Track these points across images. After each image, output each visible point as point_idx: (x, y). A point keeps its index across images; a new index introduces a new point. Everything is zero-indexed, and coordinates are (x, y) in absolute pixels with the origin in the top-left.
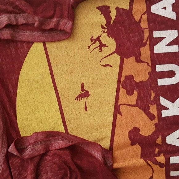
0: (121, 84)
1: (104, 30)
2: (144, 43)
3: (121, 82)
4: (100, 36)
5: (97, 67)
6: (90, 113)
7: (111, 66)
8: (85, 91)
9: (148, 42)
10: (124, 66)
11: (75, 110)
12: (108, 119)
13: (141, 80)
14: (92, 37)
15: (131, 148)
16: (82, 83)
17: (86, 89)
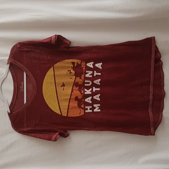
7: (72, 79)
17: (64, 84)
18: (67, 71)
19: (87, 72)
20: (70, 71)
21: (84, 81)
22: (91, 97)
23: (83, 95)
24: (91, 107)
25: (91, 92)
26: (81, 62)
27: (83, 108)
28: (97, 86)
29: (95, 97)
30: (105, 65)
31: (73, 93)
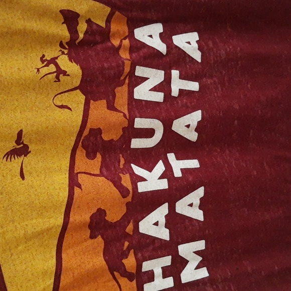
0: (81, 141)
1: (63, 50)
2: (122, 80)
3: (82, 138)
4: (57, 58)
5: (47, 107)
6: (30, 183)
7: (70, 109)
8: (22, 145)
9: (127, 81)
10: (90, 111)
11: (3, 176)
12: (61, 194)
13: (111, 139)
14: (44, 56)
15: (90, 242)
16: (20, 129)
17: (26, 141)
18: (40, 65)
19: (140, 71)
20: (53, 61)
21: (131, 122)
22: (164, 210)
23: (129, 199)
24: (167, 261)
25: (165, 181)
26: (108, 21)
27: (134, 271)
28: (183, 148)
29: (182, 207)
30: (211, 45)
31: (77, 190)
